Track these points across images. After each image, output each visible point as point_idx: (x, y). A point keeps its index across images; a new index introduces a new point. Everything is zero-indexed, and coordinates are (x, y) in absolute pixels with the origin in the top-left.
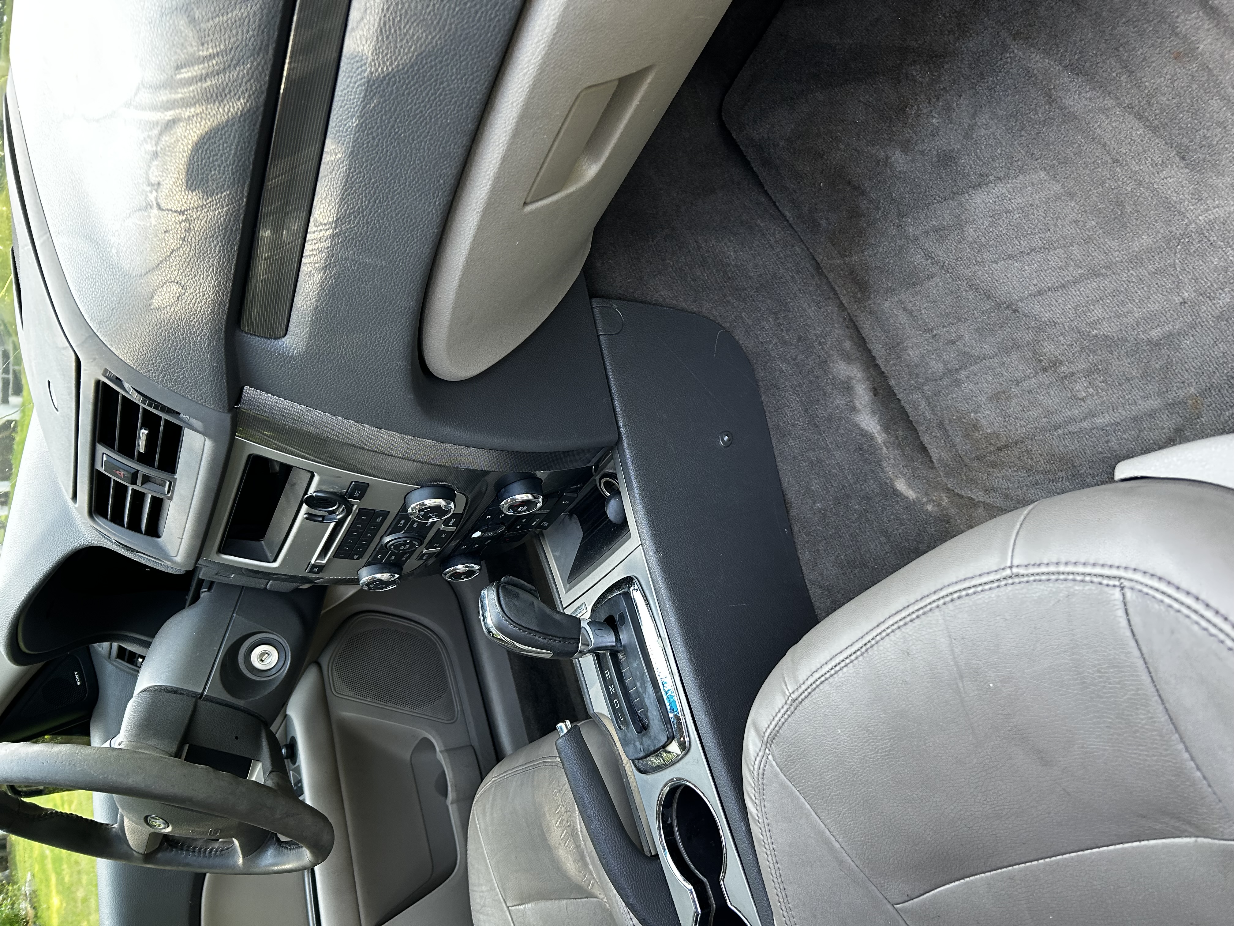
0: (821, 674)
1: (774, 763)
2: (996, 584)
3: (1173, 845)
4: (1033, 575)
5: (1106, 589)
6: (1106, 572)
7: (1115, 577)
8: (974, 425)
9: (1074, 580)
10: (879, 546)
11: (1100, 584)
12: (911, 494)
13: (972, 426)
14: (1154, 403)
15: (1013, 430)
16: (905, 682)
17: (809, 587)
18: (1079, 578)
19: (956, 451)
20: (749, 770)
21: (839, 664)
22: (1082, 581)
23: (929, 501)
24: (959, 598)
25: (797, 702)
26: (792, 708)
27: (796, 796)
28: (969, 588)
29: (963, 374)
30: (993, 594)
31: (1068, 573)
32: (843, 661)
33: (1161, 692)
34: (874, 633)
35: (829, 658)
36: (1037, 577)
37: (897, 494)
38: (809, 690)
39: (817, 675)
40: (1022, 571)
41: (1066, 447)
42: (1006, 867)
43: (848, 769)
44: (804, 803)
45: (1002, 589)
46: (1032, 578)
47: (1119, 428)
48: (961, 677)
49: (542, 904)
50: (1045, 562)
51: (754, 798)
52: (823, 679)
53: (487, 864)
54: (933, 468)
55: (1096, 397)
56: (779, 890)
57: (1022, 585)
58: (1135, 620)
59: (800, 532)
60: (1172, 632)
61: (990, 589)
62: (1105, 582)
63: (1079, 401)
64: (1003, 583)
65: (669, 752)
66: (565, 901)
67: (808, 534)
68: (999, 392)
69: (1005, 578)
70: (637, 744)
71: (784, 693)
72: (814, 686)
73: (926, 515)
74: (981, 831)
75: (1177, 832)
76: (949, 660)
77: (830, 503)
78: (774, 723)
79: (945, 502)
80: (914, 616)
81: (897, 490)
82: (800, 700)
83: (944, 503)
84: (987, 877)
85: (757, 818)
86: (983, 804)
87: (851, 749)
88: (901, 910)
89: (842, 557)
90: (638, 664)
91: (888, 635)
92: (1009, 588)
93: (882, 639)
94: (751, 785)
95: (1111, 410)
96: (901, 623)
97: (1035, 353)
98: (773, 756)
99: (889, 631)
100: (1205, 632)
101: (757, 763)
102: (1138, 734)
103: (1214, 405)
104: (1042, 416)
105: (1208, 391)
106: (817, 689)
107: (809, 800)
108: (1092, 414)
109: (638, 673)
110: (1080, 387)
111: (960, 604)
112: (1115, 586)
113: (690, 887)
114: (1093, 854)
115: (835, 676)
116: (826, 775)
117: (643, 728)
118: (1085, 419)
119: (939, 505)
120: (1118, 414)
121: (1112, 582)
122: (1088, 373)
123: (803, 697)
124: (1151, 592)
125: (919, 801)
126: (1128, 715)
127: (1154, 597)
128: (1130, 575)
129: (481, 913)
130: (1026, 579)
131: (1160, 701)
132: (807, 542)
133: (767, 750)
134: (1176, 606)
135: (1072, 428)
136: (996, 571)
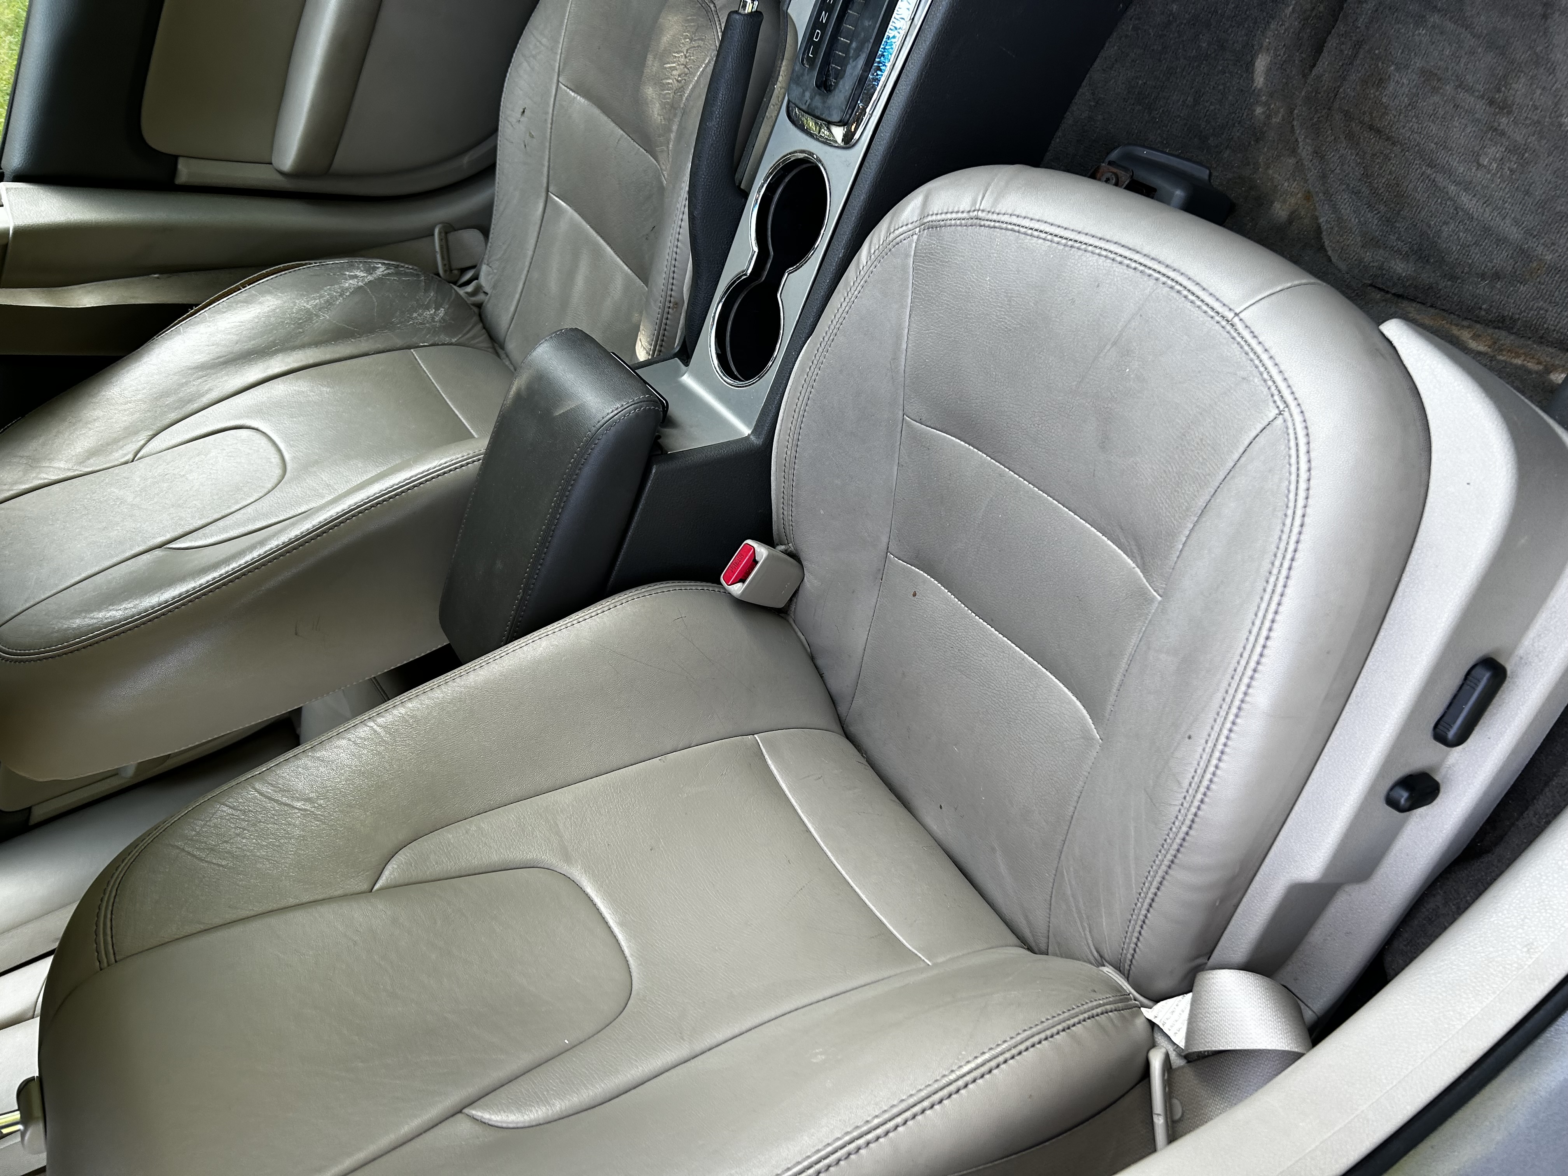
0: (1018, 223)
1: (914, 245)
2: (1212, 314)
3: (1118, 556)
4: (1242, 338)
5: (1272, 404)
6: (1286, 393)
7: (1285, 402)
8: (1381, 79)
9: (1261, 374)
10: (1180, 102)
11: (1272, 396)
12: (1259, 80)
13: (1379, 77)
14: (1515, 234)
15: (1402, 124)
16: (1073, 302)
17: (1084, 84)
18: (1265, 376)
19: (1339, 87)
20: (889, 228)
21: (1041, 231)
22: (1265, 381)
23: (1266, 104)
24: (1178, 292)
25: (978, 221)
26: (970, 221)
27: (908, 285)
28: (1193, 294)
29: (1435, 19)
30: (1203, 318)
31: (1263, 365)
32: (1046, 233)
33: (1219, 490)
34: (1091, 241)
35: (1037, 218)
36: (1243, 343)
37: (1249, 67)
38: (997, 224)
39: (1014, 220)
40: (1240, 326)
41: (1415, 189)
42: (1005, 467)
43: (966, 309)
44: (908, 297)
45: (1213, 322)
46: (1239, 339)
47: (1468, 223)
48: (1115, 344)
49: (596, 111)
50: (1261, 340)
51: (872, 251)
52: (1017, 228)
53: (562, 22)
54: (1305, 76)
55: (1489, 176)
56: (831, 331)
57: (1228, 336)
58: (1261, 439)
59: (1131, 19)
60: (1270, 471)
61: (1205, 312)
62: (1277, 398)
63: (1475, 164)
64: (1218, 318)
65: (830, 131)
66: (622, 132)
67: (1136, 28)
68: (1436, 74)
69: (1223, 317)
70: (808, 94)
71: (974, 203)
72: (1004, 226)
73: (1248, 115)
74: (1014, 436)
75: (1130, 554)
76: (1120, 324)
77: (1187, 16)
78: (943, 216)
79: (1276, 120)
80: (1133, 265)
81: (1254, 65)
82: (982, 223)
83: (1274, 120)
84: (985, 459)
85: (861, 268)
86: (1034, 425)
87: (983, 299)
88: (907, 422)
89: (1140, 82)
90: (870, 26)
91: (1099, 255)
92: (1217, 327)
93: (1092, 253)
94: (879, 241)
95: (1482, 201)
96: (1119, 259)
97: (1505, 77)
98: (918, 239)
99: (1104, 253)
100: (1286, 492)
101: (901, 230)
102: (1176, 494)
103: (1543, 287)
104: (1436, 140)
105: (1557, 271)
106: (1004, 231)
107: (915, 298)
108: (1467, 186)
109: (863, 34)
110: (1493, 152)
111: (1173, 297)
112: (1278, 407)
113: (756, 249)
114: (1068, 514)
115: (1029, 237)
116: (946, 296)
117: (825, 86)
118: (1458, 184)
119: (1269, 117)
120: (1482, 211)
121: (1279, 403)
122: (1514, 149)
123: (987, 223)
124: (1292, 436)
125: (994, 380)
126: (1184, 479)
127: (1289, 441)
128: (1295, 411)
129: (527, 62)
130: (1235, 335)
131: (1212, 494)
132: (1127, 36)
133: (917, 230)
134: (1293, 460)
135: (1440, 179)
136: (1224, 305)
